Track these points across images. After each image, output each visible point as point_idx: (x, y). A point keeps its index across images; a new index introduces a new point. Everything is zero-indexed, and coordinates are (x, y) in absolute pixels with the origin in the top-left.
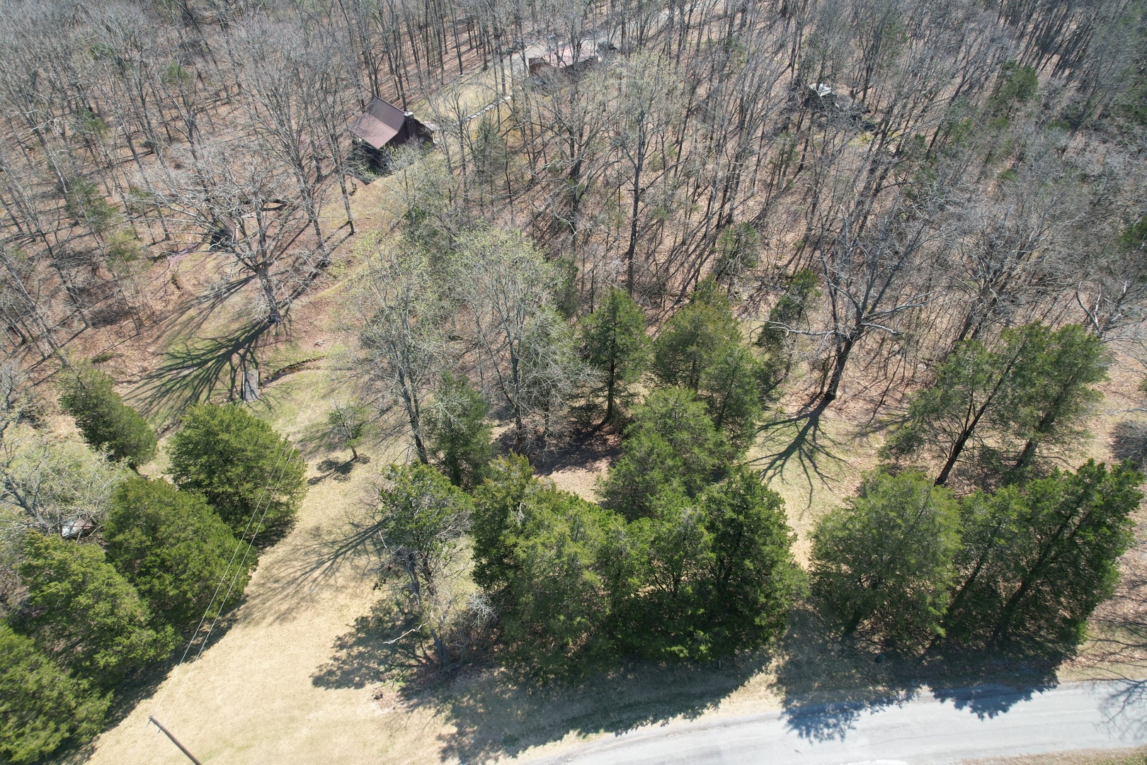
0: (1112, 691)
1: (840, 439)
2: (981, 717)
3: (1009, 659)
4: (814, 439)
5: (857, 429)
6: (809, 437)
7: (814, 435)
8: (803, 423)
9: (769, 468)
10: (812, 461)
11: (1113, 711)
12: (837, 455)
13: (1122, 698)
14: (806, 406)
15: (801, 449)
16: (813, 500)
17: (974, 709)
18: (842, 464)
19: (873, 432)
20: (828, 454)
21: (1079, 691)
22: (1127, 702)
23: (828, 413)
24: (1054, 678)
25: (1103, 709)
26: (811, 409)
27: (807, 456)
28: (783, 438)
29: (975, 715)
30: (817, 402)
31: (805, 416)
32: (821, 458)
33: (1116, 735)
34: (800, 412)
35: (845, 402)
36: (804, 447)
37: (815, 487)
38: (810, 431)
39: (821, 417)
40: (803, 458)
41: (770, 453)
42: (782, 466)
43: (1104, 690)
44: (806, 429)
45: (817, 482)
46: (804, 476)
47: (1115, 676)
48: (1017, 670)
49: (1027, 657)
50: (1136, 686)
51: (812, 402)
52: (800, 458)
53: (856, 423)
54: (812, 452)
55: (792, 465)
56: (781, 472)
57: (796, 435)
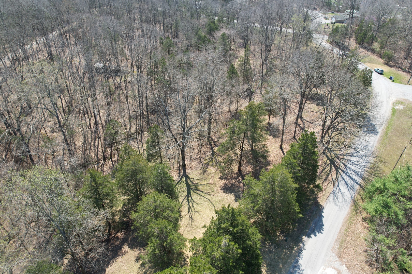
0: (332, 198)
1: (200, 177)
2: (322, 233)
3: (309, 209)
4: (193, 183)
5: (202, 171)
6: (190, 183)
7: (191, 181)
8: (184, 179)
9: (189, 203)
10: (199, 191)
12: (204, 183)
13: (335, 198)
14: (179, 173)
15: (191, 189)
16: (213, 203)
17: (319, 232)
18: (209, 185)
19: (207, 168)
20: (201, 185)
21: (328, 204)
22: (337, 198)
23: (188, 171)
24: (321, 205)
25: (336, 204)
26: (182, 173)
27: (196, 190)
28: (182, 189)
29: (320, 233)
30: (181, 170)
31: (182, 177)
32: (200, 187)
33: (344, 209)
34: (179, 176)
35: (190, 164)
36: (192, 187)
37: (209, 199)
38: (189, 181)
39: (187, 174)
41: (183, 198)
42: (192, 199)
44: (186, 181)
45: (207, 196)
46: (202, 197)
47: (328, 194)
48: (313, 211)
49: (311, 205)
50: (334, 192)
52: (195, 192)
53: (199, 169)
54: (196, 187)
55: (194, 196)
56: (194, 201)
57: (185, 185)
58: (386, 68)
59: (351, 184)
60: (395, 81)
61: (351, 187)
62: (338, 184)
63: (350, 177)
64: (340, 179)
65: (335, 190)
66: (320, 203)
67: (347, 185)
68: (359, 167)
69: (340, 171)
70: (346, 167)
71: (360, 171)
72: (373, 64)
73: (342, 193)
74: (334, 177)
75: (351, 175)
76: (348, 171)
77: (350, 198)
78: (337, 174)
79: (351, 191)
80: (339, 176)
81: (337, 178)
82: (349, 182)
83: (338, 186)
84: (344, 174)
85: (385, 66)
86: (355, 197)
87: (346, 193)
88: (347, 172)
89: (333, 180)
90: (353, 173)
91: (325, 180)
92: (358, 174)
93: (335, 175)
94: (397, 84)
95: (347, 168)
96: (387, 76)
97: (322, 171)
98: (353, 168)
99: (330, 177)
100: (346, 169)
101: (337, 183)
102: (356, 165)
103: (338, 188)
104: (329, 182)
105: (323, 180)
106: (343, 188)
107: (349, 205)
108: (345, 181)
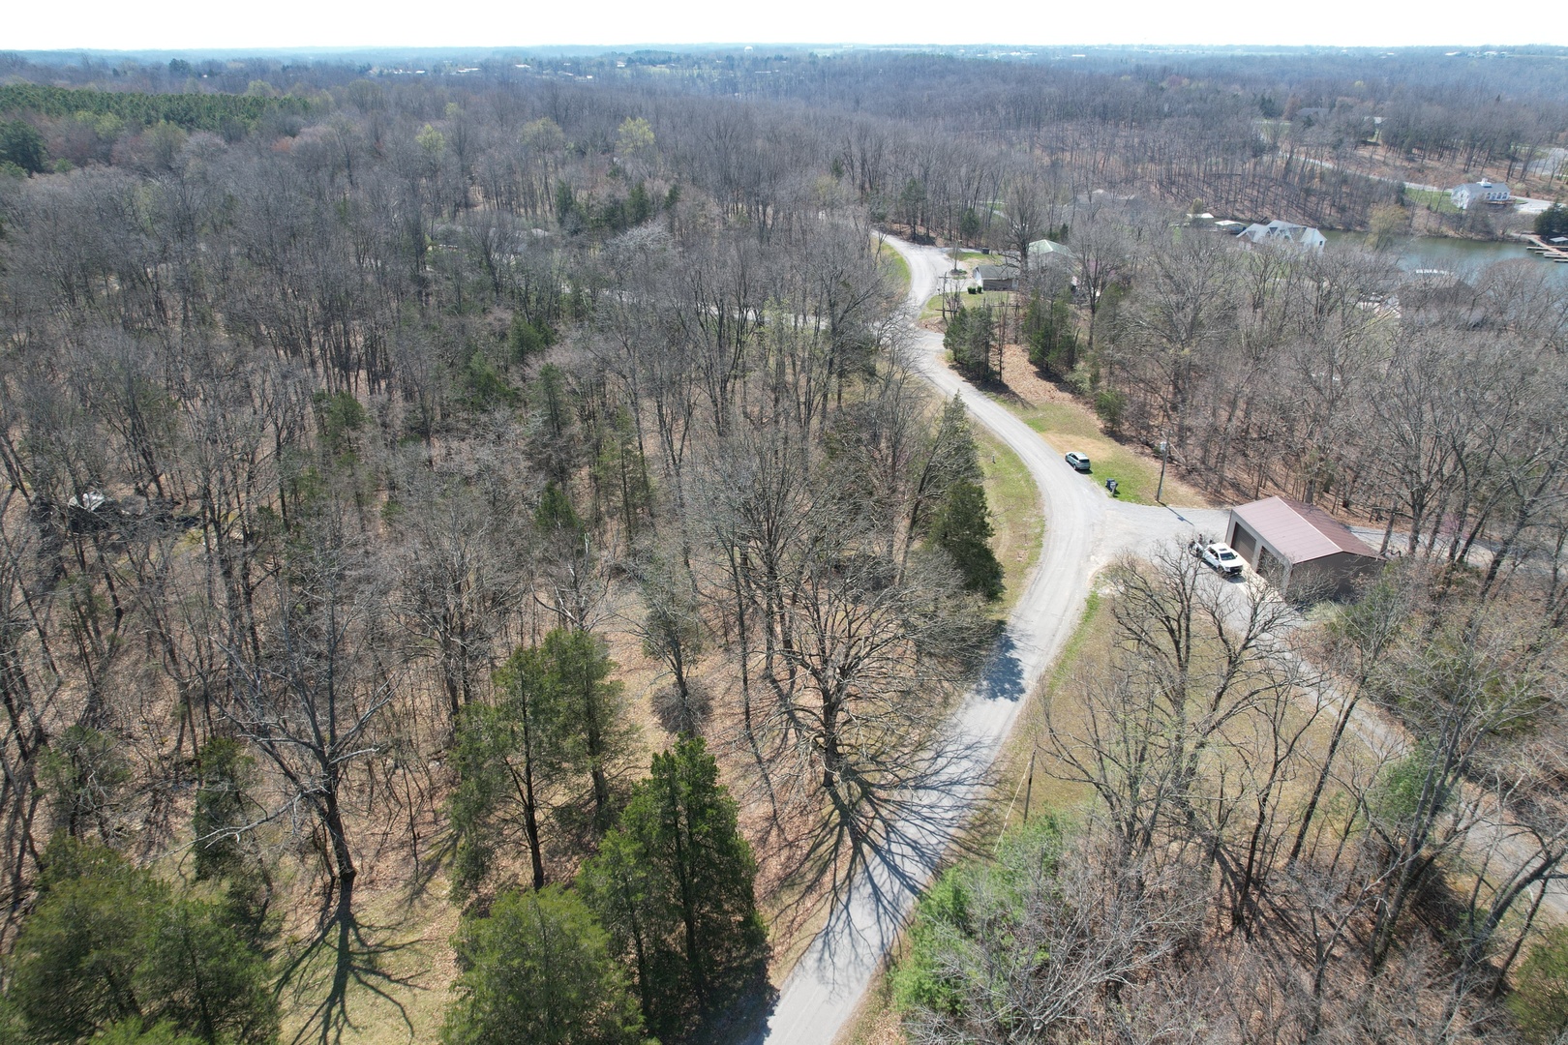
0: (816, 956)
1: (395, 918)
3: (728, 1008)
4: (363, 944)
5: (408, 891)
6: (354, 947)
7: (359, 939)
8: (334, 934)
9: (326, 1029)
10: (378, 974)
11: (829, 973)
12: (406, 940)
13: (826, 955)
14: (325, 909)
15: (353, 969)
16: (412, 1021)
18: (418, 947)
19: (428, 880)
20: (392, 948)
21: (797, 981)
22: (831, 955)
23: (359, 897)
24: (772, 988)
25: (822, 979)
26: (334, 908)
27: (366, 971)
28: (319, 975)
30: (336, 894)
31: (332, 923)
32: (387, 959)
33: (846, 994)
34: (321, 923)
35: (371, 868)
36: (357, 963)
37: (403, 1002)
38: (352, 937)
39: (353, 909)
40: (364, 977)
41: (314, 1009)
42: (343, 1011)
43: (811, 960)
44: (343, 939)
45: (403, 995)
46: (382, 999)
47: (809, 940)
48: (741, 1013)
49: (739, 991)
50: (827, 934)
51: (329, 899)
52: (360, 981)
53: (401, 884)
54: (370, 961)
55: (357, 1001)
56: (346, 1020)
57: (335, 956)
58: (1107, 447)
59: (890, 897)
60: (1122, 495)
61: (889, 907)
62: (849, 899)
63: (894, 869)
64: (858, 879)
65: (832, 924)
66: (772, 982)
67: (878, 900)
68: (932, 828)
69: (866, 848)
70: (887, 833)
71: (934, 841)
72: (1070, 437)
73: (854, 932)
74: (842, 874)
75: (898, 859)
76: (894, 847)
77: (876, 950)
78: (853, 860)
79: (886, 921)
80: (859, 869)
81: (849, 877)
82: (885, 889)
83: (846, 907)
84: (878, 859)
85: (1106, 439)
86: (896, 943)
87: (867, 934)
88: (889, 851)
89: (834, 887)
90: (908, 850)
91: (810, 889)
92: (922, 855)
93: (847, 866)
94: (1126, 504)
95: (892, 835)
96: (1099, 478)
97: (808, 855)
98: (911, 832)
99: (827, 878)
100: (888, 840)
101: (844, 898)
102: (925, 819)
103: (845, 914)
104: (822, 896)
105: (804, 886)
106: (861, 912)
107: (867, 976)
108: (874, 886)
